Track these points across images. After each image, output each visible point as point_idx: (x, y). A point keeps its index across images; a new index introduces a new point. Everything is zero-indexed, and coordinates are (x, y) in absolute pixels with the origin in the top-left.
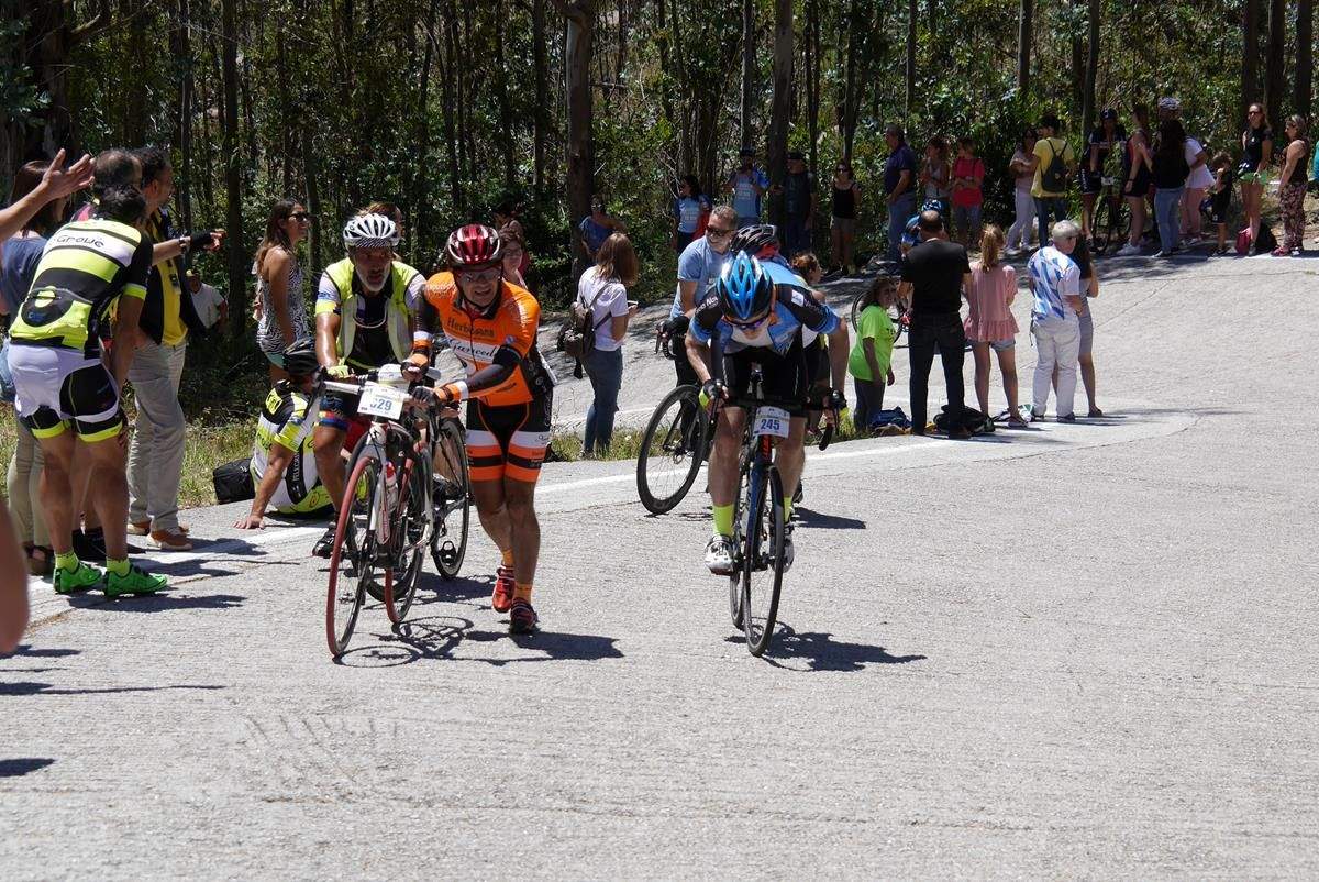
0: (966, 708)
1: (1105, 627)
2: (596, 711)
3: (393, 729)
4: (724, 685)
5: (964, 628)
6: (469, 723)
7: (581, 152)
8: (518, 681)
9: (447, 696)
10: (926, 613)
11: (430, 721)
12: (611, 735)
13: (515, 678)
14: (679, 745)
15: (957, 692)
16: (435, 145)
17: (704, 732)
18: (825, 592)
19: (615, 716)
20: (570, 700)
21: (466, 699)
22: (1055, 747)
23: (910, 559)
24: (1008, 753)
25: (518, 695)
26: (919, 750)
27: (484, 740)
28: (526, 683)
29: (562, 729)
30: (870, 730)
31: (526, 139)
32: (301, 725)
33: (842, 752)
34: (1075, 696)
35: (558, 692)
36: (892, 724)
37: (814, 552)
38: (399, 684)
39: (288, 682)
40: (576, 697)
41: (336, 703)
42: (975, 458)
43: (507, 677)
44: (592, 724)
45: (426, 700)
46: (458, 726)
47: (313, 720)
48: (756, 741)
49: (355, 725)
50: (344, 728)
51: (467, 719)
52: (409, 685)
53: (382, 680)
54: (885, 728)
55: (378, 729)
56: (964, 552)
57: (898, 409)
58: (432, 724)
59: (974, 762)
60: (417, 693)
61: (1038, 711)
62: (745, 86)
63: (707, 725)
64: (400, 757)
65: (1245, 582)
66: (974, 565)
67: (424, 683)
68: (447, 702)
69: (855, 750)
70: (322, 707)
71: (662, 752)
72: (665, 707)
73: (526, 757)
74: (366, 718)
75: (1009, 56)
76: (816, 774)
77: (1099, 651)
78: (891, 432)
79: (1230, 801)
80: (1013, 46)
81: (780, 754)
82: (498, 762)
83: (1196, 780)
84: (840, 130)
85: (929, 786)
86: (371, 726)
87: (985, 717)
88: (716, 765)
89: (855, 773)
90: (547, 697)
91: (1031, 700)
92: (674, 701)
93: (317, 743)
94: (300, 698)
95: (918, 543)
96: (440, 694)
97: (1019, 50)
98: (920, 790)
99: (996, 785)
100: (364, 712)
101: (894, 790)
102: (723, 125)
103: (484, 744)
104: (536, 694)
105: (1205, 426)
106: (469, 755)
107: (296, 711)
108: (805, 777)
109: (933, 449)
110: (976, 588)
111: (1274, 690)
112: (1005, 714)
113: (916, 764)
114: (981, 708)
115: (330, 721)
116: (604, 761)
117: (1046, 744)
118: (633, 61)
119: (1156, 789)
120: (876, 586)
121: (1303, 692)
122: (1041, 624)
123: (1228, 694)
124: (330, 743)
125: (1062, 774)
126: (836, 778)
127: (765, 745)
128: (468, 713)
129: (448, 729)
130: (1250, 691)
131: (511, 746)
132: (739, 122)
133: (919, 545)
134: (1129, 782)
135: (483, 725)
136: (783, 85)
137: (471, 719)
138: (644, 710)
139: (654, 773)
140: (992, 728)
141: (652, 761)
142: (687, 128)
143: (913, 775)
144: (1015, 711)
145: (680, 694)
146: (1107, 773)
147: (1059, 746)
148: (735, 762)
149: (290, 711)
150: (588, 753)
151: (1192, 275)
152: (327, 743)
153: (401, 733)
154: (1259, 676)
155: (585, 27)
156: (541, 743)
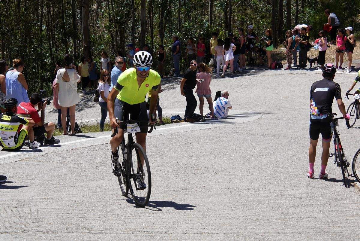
0: (199, 200)
1: (238, 175)
2: (95, 204)
3: (37, 211)
5: (198, 177)
6: (59, 209)
7: (87, 45)
9: (52, 201)
10: (187, 173)
11: (47, 208)
12: (100, 211)
13: (71, 195)
14: (119, 213)
15: (197, 195)
16: (45, 43)
17: (126, 209)
18: (159, 168)
19: (100, 206)
20: (87, 201)
21: (57, 202)
23: (183, 158)
24: (212, 212)
25: (72, 200)
27: (63, 214)
29: (85, 209)
31: (71, 41)
32: (10, 211)
33: (165, 213)
34: (230, 195)
35: (84, 199)
39: (6, 199)
40: (89, 200)
41: (20, 204)
42: (200, 128)
43: (69, 195)
45: (46, 203)
46: (55, 210)
47: (14, 209)
48: (140, 211)
49: (26, 210)
50: (23, 211)
51: (58, 208)
52: (41, 198)
53: (33, 197)
55: (32, 211)
56: (198, 155)
57: (178, 115)
58: (48, 209)
59: (202, 215)
60: (43, 201)
61: (219, 200)
62: (133, 25)
63: (126, 207)
64: (39, 219)
65: (276, 161)
66: (201, 159)
67: (45, 198)
68: (52, 203)
69: (168, 213)
70: (16, 206)
71: (114, 215)
72: (114, 202)
73: (75, 218)
74: (29, 208)
75: (206, 15)
76: (157, 220)
77: (236, 182)
78: (176, 122)
79: (274, 224)
80: (208, 12)
81: (147, 215)
82: (67, 220)
83: (264, 218)
84: (160, 37)
85: (189, 222)
86: (31, 211)
87: (205, 202)
88: (129, 218)
89: (169, 219)
90: (81, 201)
91: (217, 197)
92: (117, 201)
93: (15, 216)
94: (10, 203)
95: (185, 153)
96: (50, 201)
97: (209, 13)
98: (187, 224)
99: (208, 222)
100: (28, 206)
101: (180, 224)
102: (127, 36)
103: (63, 215)
104: (77, 200)
105: (264, 117)
106: (59, 218)
107: (9, 207)
108: (155, 221)
109: (188, 126)
110: (201, 165)
111: (285, 192)
112: (210, 201)
113: (186, 216)
114: (204, 199)
115: (19, 209)
116: (97, 218)
117: (222, 209)
118: (100, 18)
119: (253, 221)
120: (173, 166)
121: (293, 192)
122: (220, 175)
123: (272, 193)
124: (19, 216)
125: (227, 218)
126: (163, 221)
127: (143, 212)
128: (58, 206)
129: (52, 211)
130: (278, 192)
131: (71, 215)
132: (131, 35)
133: (185, 154)
134: (245, 219)
135: (62, 209)
136: (144, 24)
137: (59, 208)
138: (108, 203)
139: (112, 221)
140: (207, 205)
141: (111, 218)
142: (117, 37)
143: (185, 219)
144: (213, 200)
145: (118, 199)
146: (239, 217)
147: (226, 210)
148: (134, 217)
149: (7, 207)
150: (93, 216)
151: (259, 75)
152: (18, 216)
153: (39, 212)
154: (281, 188)
155: (87, 9)
156: (79, 214)
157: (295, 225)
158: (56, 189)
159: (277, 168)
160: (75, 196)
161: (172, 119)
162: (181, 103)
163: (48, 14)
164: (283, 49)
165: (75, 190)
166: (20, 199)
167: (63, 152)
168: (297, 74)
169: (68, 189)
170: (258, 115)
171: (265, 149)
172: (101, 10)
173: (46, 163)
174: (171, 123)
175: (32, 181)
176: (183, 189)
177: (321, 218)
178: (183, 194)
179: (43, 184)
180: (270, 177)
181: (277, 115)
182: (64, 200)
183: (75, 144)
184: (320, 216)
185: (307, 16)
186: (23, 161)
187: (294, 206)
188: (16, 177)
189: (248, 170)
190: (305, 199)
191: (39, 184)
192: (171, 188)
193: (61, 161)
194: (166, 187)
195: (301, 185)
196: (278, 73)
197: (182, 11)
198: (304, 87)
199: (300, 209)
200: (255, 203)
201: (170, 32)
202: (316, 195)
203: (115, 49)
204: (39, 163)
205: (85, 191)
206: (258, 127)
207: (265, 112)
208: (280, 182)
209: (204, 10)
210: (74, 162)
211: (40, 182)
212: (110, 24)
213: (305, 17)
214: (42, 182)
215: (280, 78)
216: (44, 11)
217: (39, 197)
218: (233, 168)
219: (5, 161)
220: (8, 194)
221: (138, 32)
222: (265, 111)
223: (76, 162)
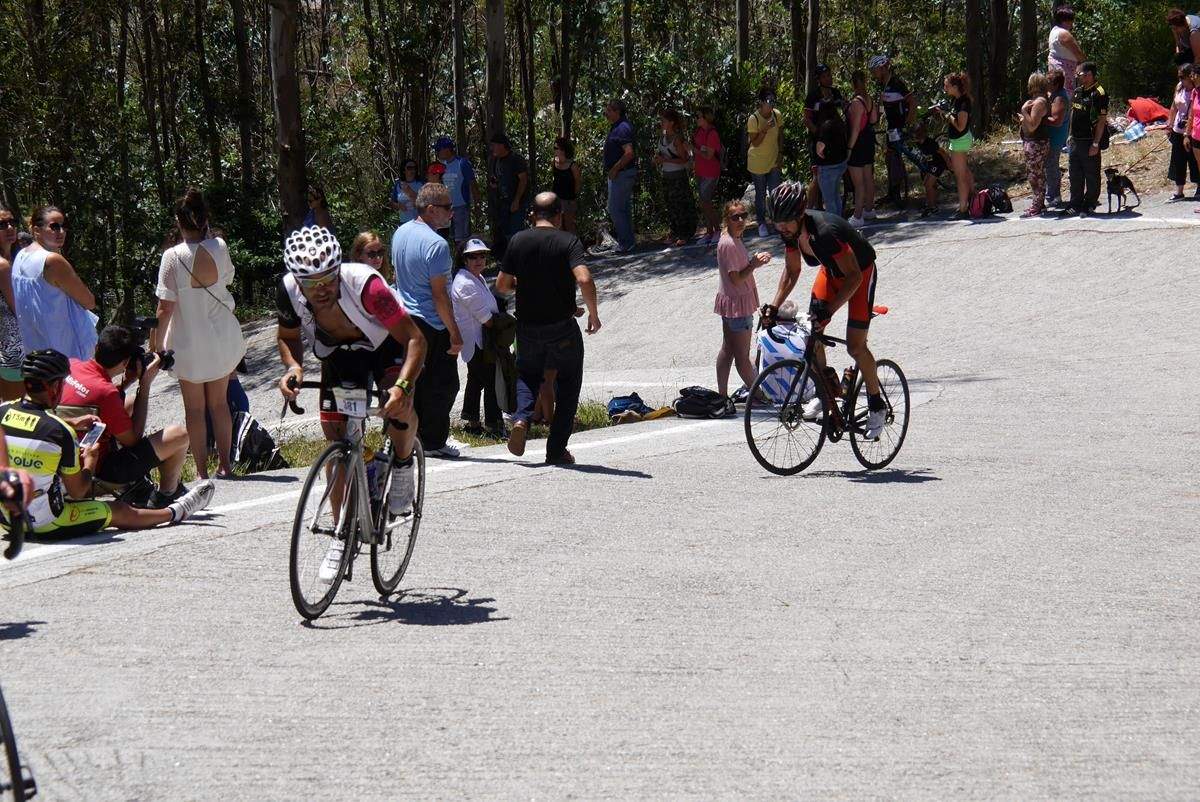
0: (732, 705)
1: (866, 611)
2: (350, 729)
3: (139, 760)
4: (480, 694)
5: (722, 620)
6: (219, 749)
7: (291, 144)
8: (266, 702)
9: (195, 722)
10: (681, 607)
11: (178, 748)
12: (368, 753)
13: (262, 699)
14: (439, 760)
15: (720, 688)
16: (139, 142)
17: (464, 744)
18: (576, 591)
19: (370, 734)
20: (321, 718)
21: (213, 723)
22: (826, 741)
23: (661, 551)
24: (779, 749)
25: (267, 716)
26: (687, 751)
27: (236, 766)
28: (275, 703)
29: (317, 749)
30: (635, 733)
31: (231, 133)
32: (42, 761)
33: (609, 757)
34: (841, 686)
35: (308, 711)
36: (657, 726)
37: (561, 550)
38: (141, 711)
40: (328, 715)
41: (78, 735)
42: (718, 442)
43: (253, 698)
44: (348, 743)
45: (172, 727)
46: (208, 752)
47: (55, 755)
48: (518, 752)
49: (99, 758)
50: (88, 761)
51: (218, 745)
52: (152, 712)
53: (124, 709)
54: (650, 730)
55: (124, 759)
56: (714, 541)
58: (181, 752)
59: (745, 761)
60: (161, 720)
61: (806, 703)
62: (456, 67)
63: (466, 738)
64: (149, 789)
65: (1004, 557)
66: (726, 554)
67: (168, 709)
68: (194, 728)
69: (621, 755)
70: (64, 740)
71: (422, 769)
72: (421, 721)
73: (281, 781)
74: (111, 749)
75: (725, 24)
76: (584, 782)
77: (862, 637)
78: (629, 419)
79: (1011, 787)
80: (729, 14)
81: (544, 764)
82: (253, 789)
83: (974, 767)
84: (557, 108)
85: (701, 788)
86: (117, 758)
87: (752, 713)
88: (480, 779)
89: (624, 779)
90: (298, 717)
91: (797, 692)
92: (429, 714)
93: (61, 779)
94: (40, 731)
95: (667, 534)
96: (186, 720)
97: (737, 17)
98: (692, 793)
99: (769, 784)
100: (108, 743)
101: (665, 795)
102: (435, 109)
103: (236, 770)
104: (286, 714)
105: (950, 396)
106: (222, 782)
107: (36, 746)
108: (572, 786)
109: (675, 434)
110: (730, 578)
111: (1044, 669)
112: (771, 708)
113: (686, 767)
114: (747, 703)
115: (73, 754)
116: (362, 781)
117: (817, 737)
118: (337, 45)
119: (933, 779)
120: (627, 582)
121: (1073, 669)
122: (800, 613)
123: (997, 675)
124: (75, 777)
125: (836, 768)
126: (604, 786)
127: (528, 755)
128: (217, 738)
129: (197, 756)
130: (1020, 671)
131: (265, 771)
132: (451, 105)
133: (668, 536)
134: (905, 773)
135: (233, 750)
136: (497, 65)
137: (221, 745)
138: (400, 725)
139: (416, 790)
140: (760, 724)
141: (412, 778)
142: (398, 113)
143: (684, 778)
144: (783, 705)
145: (435, 706)
146: (882, 764)
147: (830, 738)
148: (499, 774)
149: (30, 746)
150: (346, 774)
151: (927, 241)
152: (72, 778)
153: (149, 763)
154: (1027, 654)
155: (288, 13)
156: (296, 766)
157: (1089, 789)
158: (206, 675)
159: (1007, 583)
160: (277, 700)
161: (614, 411)
162: (639, 351)
163: (146, 34)
164: (1011, 146)
165: (275, 677)
166: (75, 714)
167: (223, 540)
168: (1063, 233)
169: (251, 676)
170: (929, 387)
171: (960, 512)
172: (340, 16)
173: (163, 583)
174: (609, 425)
175: (116, 648)
176: (670, 666)
177: (1182, 762)
178: (672, 684)
179: (157, 659)
180: (984, 615)
181: (997, 385)
182: (237, 715)
183: (264, 508)
184: (1177, 755)
185: (1097, 20)
186: (79, 577)
187: (1080, 722)
188: (56, 637)
189: (900, 592)
190: (1118, 692)
191: (141, 659)
192: (624, 663)
193: (215, 575)
194: (605, 660)
195: (1099, 643)
196: (995, 232)
197: (635, 12)
198: (1092, 281)
199: (1101, 730)
200: (936, 712)
201: (593, 89)
202: (1156, 678)
203: (393, 158)
204: (137, 581)
205: (310, 683)
206: (928, 431)
207: (952, 376)
208: (1022, 634)
209: (717, 8)
210: (266, 577)
211: (145, 650)
212: (372, 67)
213: (1089, 25)
214: (153, 651)
215: (1005, 250)
216: (131, 24)
217: (143, 709)
218: (846, 584)
219: (13, 578)
220: (30, 698)
221: (477, 94)
222: (951, 373)
223: (271, 577)
